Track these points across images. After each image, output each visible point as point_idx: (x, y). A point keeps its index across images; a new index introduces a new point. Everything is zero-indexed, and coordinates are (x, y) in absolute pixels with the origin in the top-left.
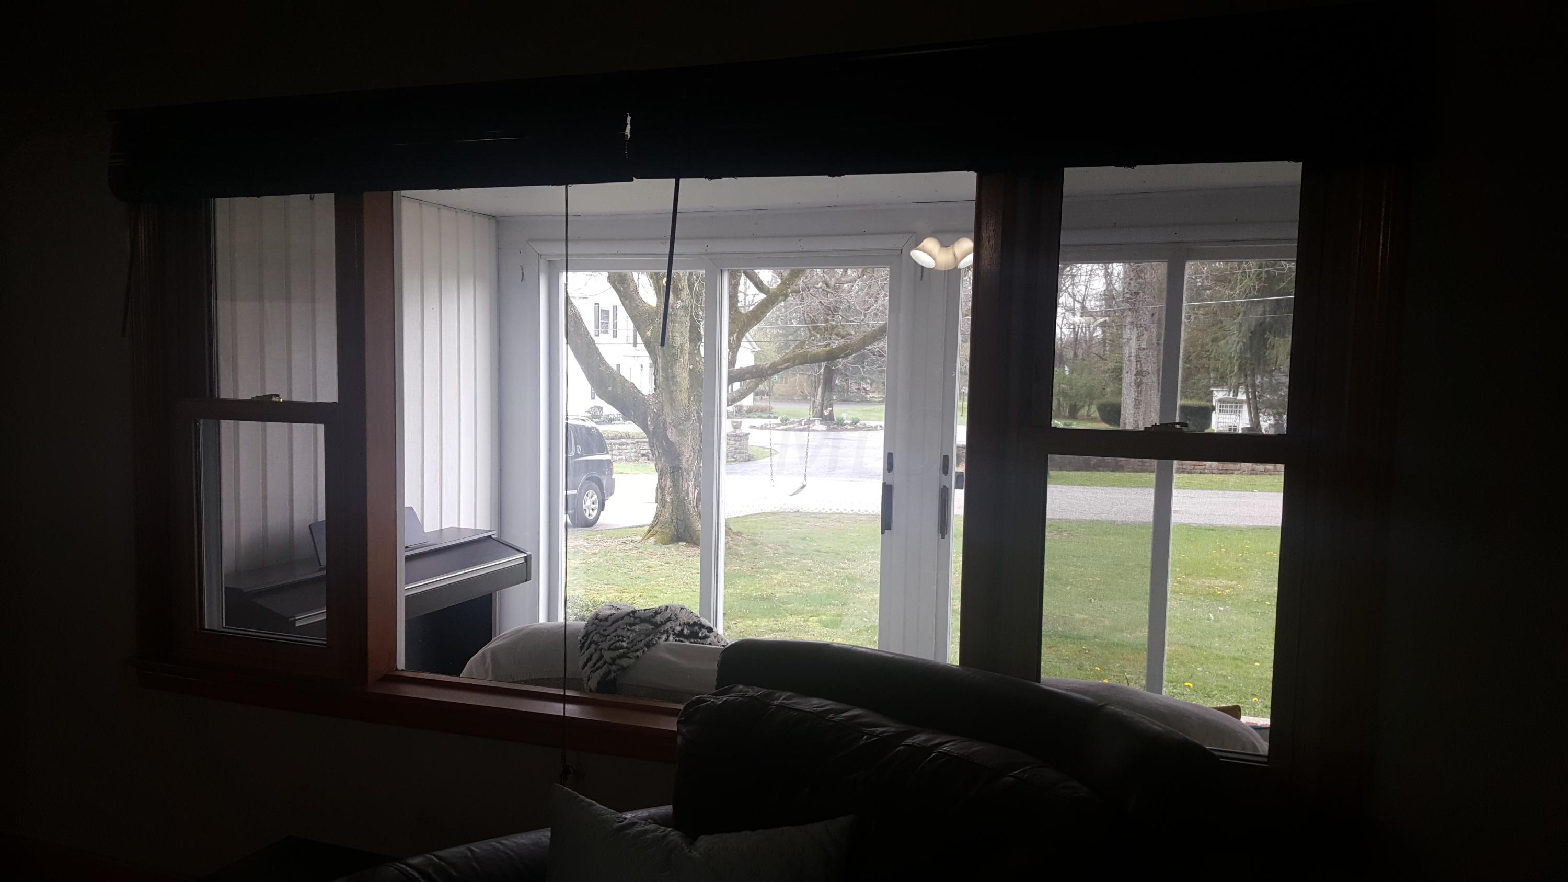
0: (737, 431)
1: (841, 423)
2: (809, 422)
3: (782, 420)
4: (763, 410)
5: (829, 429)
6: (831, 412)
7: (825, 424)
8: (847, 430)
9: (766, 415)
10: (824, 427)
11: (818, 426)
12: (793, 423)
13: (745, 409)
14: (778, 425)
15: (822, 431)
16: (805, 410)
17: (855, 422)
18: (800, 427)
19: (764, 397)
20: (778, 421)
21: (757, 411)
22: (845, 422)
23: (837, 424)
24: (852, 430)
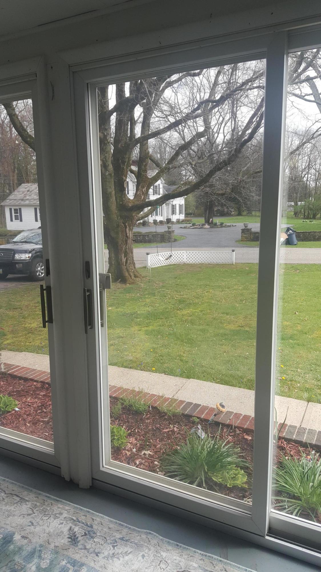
0: (170, 230)
1: (216, 224)
2: (203, 225)
3: (193, 224)
4: (188, 221)
5: (211, 227)
6: (212, 220)
7: (209, 225)
8: (218, 227)
9: (188, 223)
10: (208, 227)
11: (207, 226)
12: (197, 225)
13: (181, 220)
14: (191, 226)
15: (208, 228)
16: (202, 220)
17: (222, 224)
18: (199, 227)
19: (191, 215)
20: (191, 225)
21: (186, 221)
22: (218, 224)
23: (214, 225)
24: (220, 227)
